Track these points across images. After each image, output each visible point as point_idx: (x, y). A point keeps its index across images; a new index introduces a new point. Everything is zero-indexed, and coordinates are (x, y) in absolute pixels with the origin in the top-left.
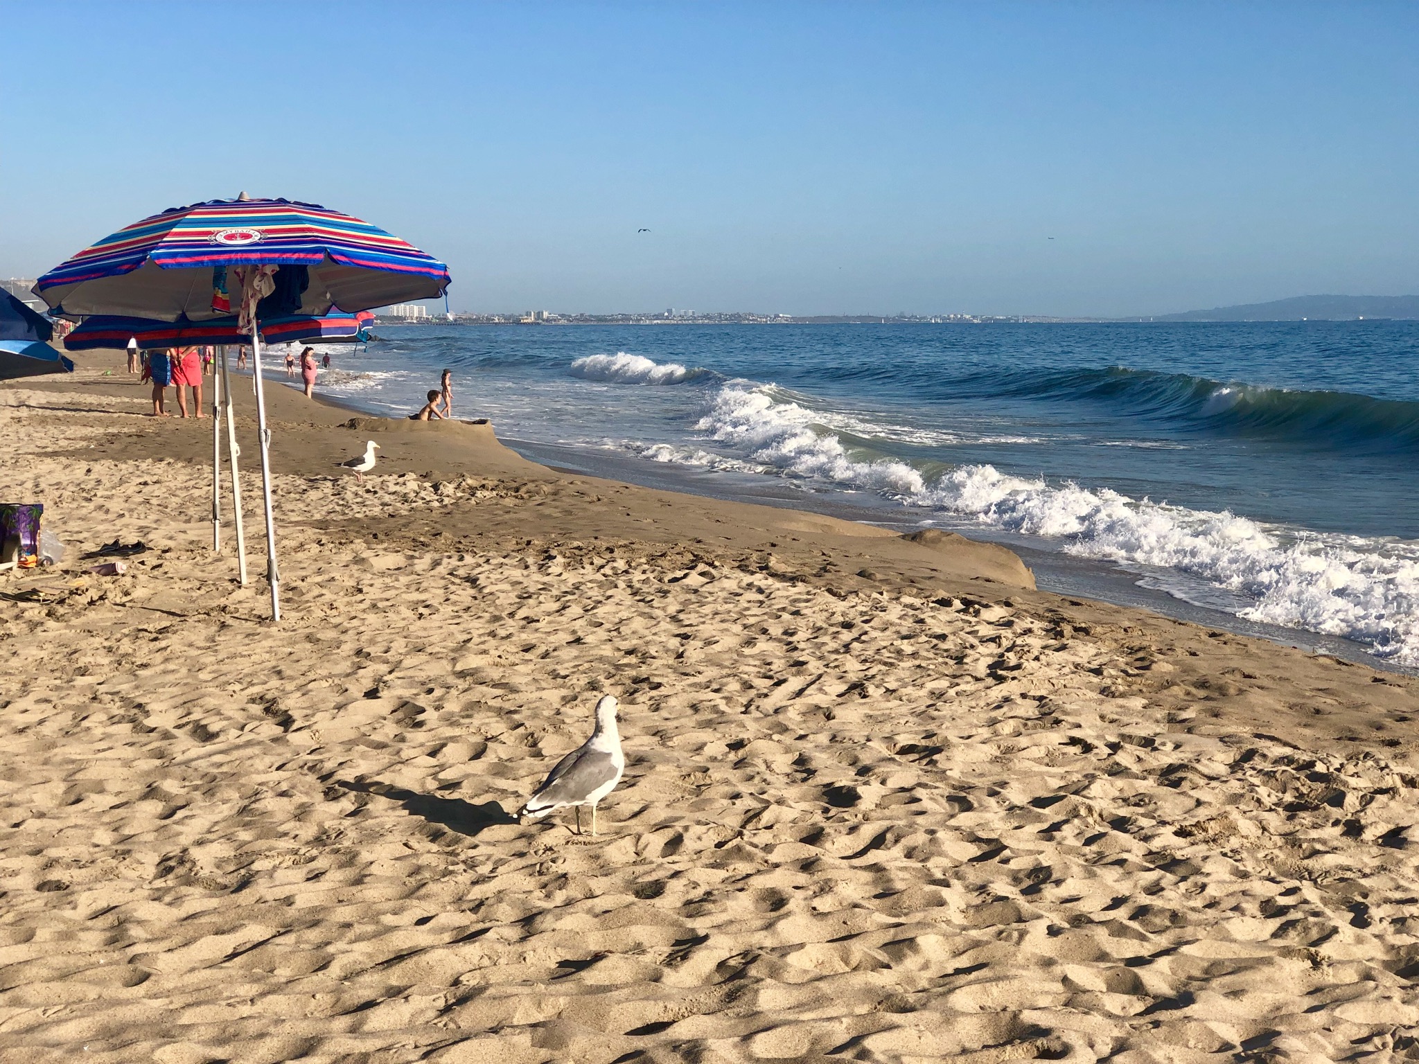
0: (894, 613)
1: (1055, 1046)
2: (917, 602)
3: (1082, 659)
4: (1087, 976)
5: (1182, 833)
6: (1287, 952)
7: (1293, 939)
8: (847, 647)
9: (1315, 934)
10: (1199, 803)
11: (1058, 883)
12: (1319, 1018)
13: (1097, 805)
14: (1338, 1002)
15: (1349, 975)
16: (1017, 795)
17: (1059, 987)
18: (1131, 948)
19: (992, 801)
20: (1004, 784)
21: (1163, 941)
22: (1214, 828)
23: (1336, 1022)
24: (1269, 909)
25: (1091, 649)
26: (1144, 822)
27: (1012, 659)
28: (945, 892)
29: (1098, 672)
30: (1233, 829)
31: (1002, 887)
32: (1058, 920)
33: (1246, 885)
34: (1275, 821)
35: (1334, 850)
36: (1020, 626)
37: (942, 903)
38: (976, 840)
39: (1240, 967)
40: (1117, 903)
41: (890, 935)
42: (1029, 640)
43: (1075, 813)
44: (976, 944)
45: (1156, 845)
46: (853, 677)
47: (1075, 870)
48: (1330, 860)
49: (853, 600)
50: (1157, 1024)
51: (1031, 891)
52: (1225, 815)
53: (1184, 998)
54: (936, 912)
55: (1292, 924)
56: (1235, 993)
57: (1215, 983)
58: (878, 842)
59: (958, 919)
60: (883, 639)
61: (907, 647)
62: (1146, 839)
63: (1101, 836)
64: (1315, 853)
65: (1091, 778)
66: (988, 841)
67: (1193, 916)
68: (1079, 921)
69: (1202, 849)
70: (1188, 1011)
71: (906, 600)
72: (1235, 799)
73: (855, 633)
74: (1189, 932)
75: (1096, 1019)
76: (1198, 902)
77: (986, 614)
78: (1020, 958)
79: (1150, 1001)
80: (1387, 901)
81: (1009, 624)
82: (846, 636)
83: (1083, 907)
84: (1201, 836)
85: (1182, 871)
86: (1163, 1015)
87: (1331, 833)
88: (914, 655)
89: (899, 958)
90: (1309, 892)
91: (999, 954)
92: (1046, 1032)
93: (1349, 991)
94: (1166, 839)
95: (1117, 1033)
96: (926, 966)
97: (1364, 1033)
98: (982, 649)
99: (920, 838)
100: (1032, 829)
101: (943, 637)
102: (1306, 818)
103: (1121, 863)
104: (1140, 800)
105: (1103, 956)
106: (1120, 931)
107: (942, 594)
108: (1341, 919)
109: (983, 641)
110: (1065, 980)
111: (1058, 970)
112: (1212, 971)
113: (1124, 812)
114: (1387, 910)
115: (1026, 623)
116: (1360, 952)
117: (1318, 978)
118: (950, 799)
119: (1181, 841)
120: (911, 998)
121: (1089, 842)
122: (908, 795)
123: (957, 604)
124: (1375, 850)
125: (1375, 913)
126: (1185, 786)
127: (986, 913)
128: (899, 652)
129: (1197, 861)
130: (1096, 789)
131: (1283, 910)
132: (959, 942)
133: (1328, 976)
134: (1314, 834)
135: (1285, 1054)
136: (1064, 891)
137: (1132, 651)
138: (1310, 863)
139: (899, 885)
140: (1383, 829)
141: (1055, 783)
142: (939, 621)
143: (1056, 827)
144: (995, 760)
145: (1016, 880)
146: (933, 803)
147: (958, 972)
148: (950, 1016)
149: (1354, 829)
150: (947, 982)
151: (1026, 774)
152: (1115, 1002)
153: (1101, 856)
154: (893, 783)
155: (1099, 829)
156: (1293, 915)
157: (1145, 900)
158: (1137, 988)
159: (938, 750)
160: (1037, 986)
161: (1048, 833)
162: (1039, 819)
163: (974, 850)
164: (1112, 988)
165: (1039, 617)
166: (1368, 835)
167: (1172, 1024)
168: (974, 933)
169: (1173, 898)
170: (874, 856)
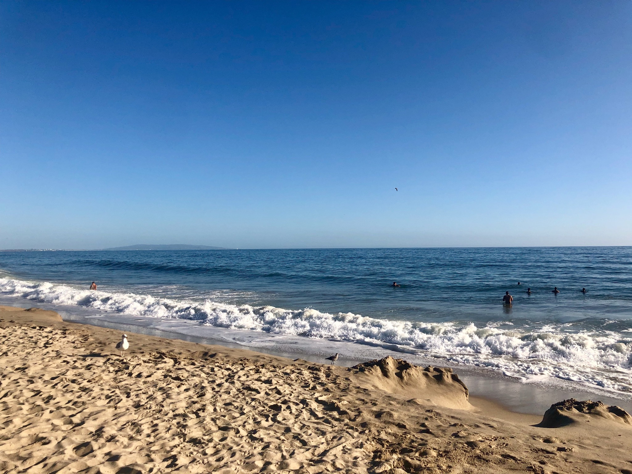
0: (19, 331)
1: (47, 441)
2: (26, 328)
3: (70, 340)
4: (58, 422)
5: (89, 381)
6: (109, 407)
7: (112, 404)
8: (3, 343)
9: (117, 401)
10: (94, 373)
11: (54, 399)
12: (115, 421)
13: (68, 377)
14: (120, 417)
15: (123, 410)
16: (47, 378)
17: (50, 426)
18: (71, 413)
19: (40, 380)
20: (43, 375)
21: (80, 409)
22: (97, 379)
23: (118, 422)
24: (107, 397)
25: (73, 337)
26: (80, 380)
27: (51, 341)
28: (23, 406)
29: (74, 342)
30: (102, 379)
31: (39, 402)
32: (53, 409)
33: (102, 392)
34: (112, 375)
35: (125, 380)
36: (54, 332)
37: (21, 409)
38: (33, 391)
39: (98, 412)
40: (69, 402)
41: (5, 420)
42: (56, 336)
43: (62, 380)
44: (30, 419)
45: (82, 385)
46: (4, 351)
47: (59, 395)
48: (123, 383)
49: (7, 329)
50: (74, 431)
51: (47, 402)
52: (100, 376)
53: (83, 423)
54: (20, 412)
55: (112, 400)
56: (95, 419)
57: (91, 418)
58: (6, 395)
59: (26, 413)
60: (13, 339)
61: (21, 341)
62: (80, 384)
63: (68, 385)
64: (121, 381)
65: (67, 370)
66: (37, 391)
67: (88, 402)
68: (58, 408)
69: (93, 385)
70: (82, 426)
71: (23, 328)
72: (103, 371)
73: (6, 338)
74: (86, 406)
75: (59, 432)
76: (90, 398)
77: (46, 330)
78: (41, 420)
79: (74, 425)
80: (135, 391)
81: (51, 332)
82: (4, 339)
83: (60, 404)
84: (93, 381)
85: (87, 391)
86: (76, 428)
87: (125, 376)
88: (23, 343)
89: (7, 425)
90: (118, 391)
91: (35, 420)
92: (45, 438)
93: (123, 414)
94: (85, 384)
95: (64, 435)
96: (15, 427)
97: (125, 423)
98: (43, 340)
99: (18, 393)
100: (50, 386)
101: (32, 337)
102: (120, 373)
103: (72, 391)
104: (80, 374)
105: (64, 416)
106: (69, 409)
107: (34, 325)
108: (123, 397)
109: (43, 337)
110: (52, 424)
111: (51, 422)
112: (90, 415)
113: (75, 378)
114: (135, 393)
115: (56, 331)
116: (127, 404)
117: (116, 412)
118: (28, 381)
119: (89, 383)
120: (9, 436)
121: (64, 387)
122: (16, 381)
123: (38, 328)
124: (134, 379)
125: (132, 394)
126: (92, 369)
127: (33, 410)
128: (19, 342)
129: (91, 388)
130: (68, 373)
131: (111, 396)
132: (25, 419)
133: (118, 411)
134: (121, 377)
135: (104, 432)
136: (56, 401)
137: (84, 336)
138: (119, 384)
139: (10, 406)
140: (137, 373)
141: (58, 373)
142: (31, 333)
143: (56, 384)
144: (42, 369)
145: (43, 400)
146: (23, 383)
147: (24, 426)
148: (20, 439)
149: (130, 375)
150: (20, 430)
151: (50, 372)
152: (64, 428)
153: (67, 390)
154: (12, 379)
155: (68, 383)
156: (113, 398)
157: (76, 400)
158: (71, 422)
159: (26, 368)
160: (44, 427)
161: (53, 387)
162: (52, 383)
163: (33, 394)
164: (65, 424)
165: (60, 330)
166: (133, 376)
167: (78, 430)
168: (29, 416)
169: (85, 398)
170: (4, 399)
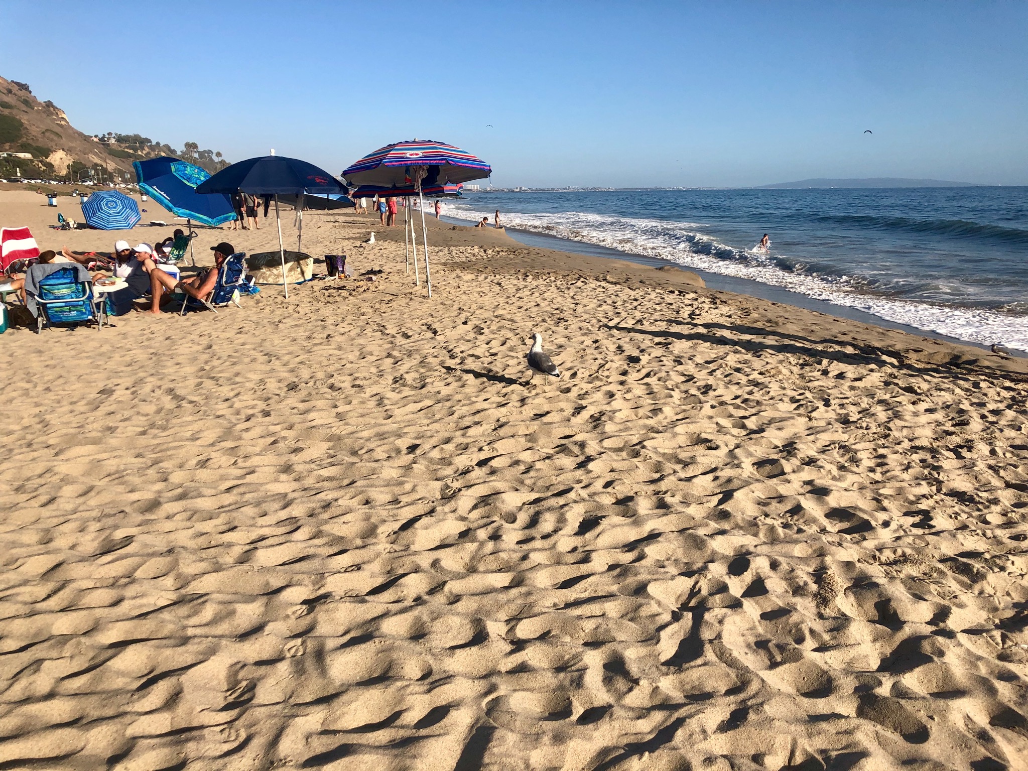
0: (653, 295)
1: (714, 446)
2: (662, 292)
3: (724, 313)
4: (725, 422)
5: (761, 373)
6: (800, 415)
7: (802, 411)
8: (636, 308)
9: (810, 409)
10: (767, 363)
11: (715, 390)
12: (811, 438)
13: (729, 364)
14: (818, 432)
15: (822, 423)
16: (699, 359)
17: (715, 426)
18: (742, 413)
19: (690, 362)
20: (694, 356)
21: (754, 411)
22: (773, 372)
23: (817, 439)
24: (793, 400)
25: (727, 309)
26: (747, 370)
27: (697, 312)
28: (672, 393)
29: (730, 317)
30: (780, 372)
31: (693, 391)
32: (714, 403)
33: (784, 392)
34: (796, 370)
35: (818, 380)
36: (700, 300)
37: (671, 396)
38: (685, 375)
39: (782, 420)
40: (736, 397)
41: (652, 407)
42: (703, 305)
43: (721, 366)
44: (685, 411)
45: (751, 378)
46: (638, 318)
47: (721, 386)
48: (816, 384)
49: (637, 291)
50: (751, 439)
51: (705, 393)
52: (777, 367)
53: (761, 430)
54: (669, 399)
55: (802, 405)
56: (780, 429)
57: (772, 425)
58: (648, 375)
59: (678, 402)
60: (649, 305)
61: (658, 308)
62: (748, 375)
63: (731, 374)
64: (811, 381)
65: (727, 354)
66: (689, 376)
67: (764, 402)
68: (722, 403)
69: (768, 379)
70: (762, 435)
71: (657, 291)
72: (781, 362)
73: (638, 302)
74: (763, 408)
75: (728, 437)
76: (767, 398)
77: (687, 296)
78: (700, 416)
79: (748, 431)
80: (837, 398)
81: (696, 300)
82: (635, 304)
83: (723, 399)
84: (768, 375)
85: (761, 387)
86: (753, 436)
87: (817, 374)
88: (661, 310)
89: (656, 415)
90: (808, 394)
91: (693, 414)
92: (710, 441)
93: (823, 429)
94: (755, 376)
95: (736, 442)
96: (666, 418)
97: (828, 443)
98: (686, 308)
99: (663, 374)
100: (705, 371)
101: (671, 304)
102: (807, 368)
103: (738, 383)
104: (746, 362)
105: (731, 416)
106: (738, 407)
107: (671, 289)
108: (820, 404)
109: (686, 305)
110: (717, 423)
111: (714, 420)
112: (771, 422)
113: (739, 366)
114: (837, 401)
115: (703, 299)
116: (827, 415)
117: (811, 424)
118: (674, 361)
119: (760, 376)
120: (661, 429)
121: (726, 376)
122: (659, 359)
123: (677, 292)
124: (833, 380)
125: (832, 402)
126: (762, 357)
127: (687, 400)
128: (655, 309)
129: (767, 383)
130: (728, 358)
131: (798, 401)
132: (678, 410)
133: (814, 423)
134: (810, 374)
135: (798, 450)
136: (717, 393)
137: (743, 309)
138: (809, 384)
139: (655, 390)
140: (836, 373)
141: (714, 356)
142: (670, 298)
143: (714, 371)
144: (691, 347)
145: (699, 389)
146: (668, 362)
147: (677, 420)
148: (675, 435)
149: (825, 373)
150: (674, 424)
151: (703, 352)
152: (735, 431)
153: (730, 381)
154: (653, 355)
155: (730, 372)
156: (802, 402)
157: (747, 396)
158: (744, 427)
159: (670, 344)
160: (707, 425)
161: (711, 373)
162: (707, 368)
163: (683, 379)
164: (734, 427)
165: (708, 297)
166: (830, 375)
167: (756, 439)
168: (684, 407)
169: (757, 396)
170: (646, 380)
